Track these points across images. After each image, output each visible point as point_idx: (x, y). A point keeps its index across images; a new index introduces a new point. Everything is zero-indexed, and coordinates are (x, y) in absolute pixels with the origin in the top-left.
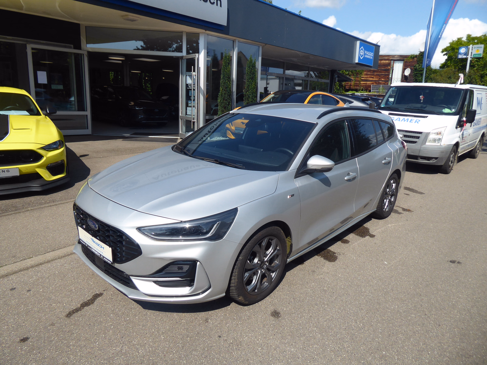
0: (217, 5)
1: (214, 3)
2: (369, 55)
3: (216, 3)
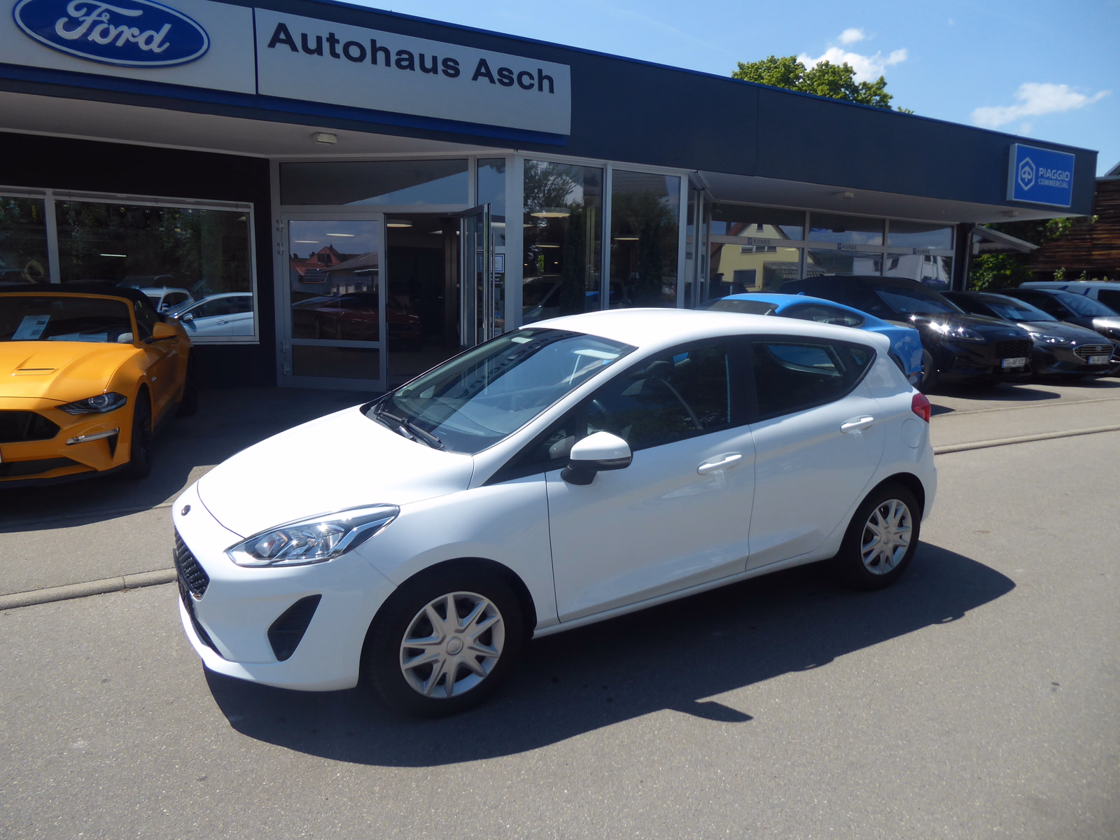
0: (541, 88)
1: (531, 86)
2: (1056, 179)
3: (536, 86)
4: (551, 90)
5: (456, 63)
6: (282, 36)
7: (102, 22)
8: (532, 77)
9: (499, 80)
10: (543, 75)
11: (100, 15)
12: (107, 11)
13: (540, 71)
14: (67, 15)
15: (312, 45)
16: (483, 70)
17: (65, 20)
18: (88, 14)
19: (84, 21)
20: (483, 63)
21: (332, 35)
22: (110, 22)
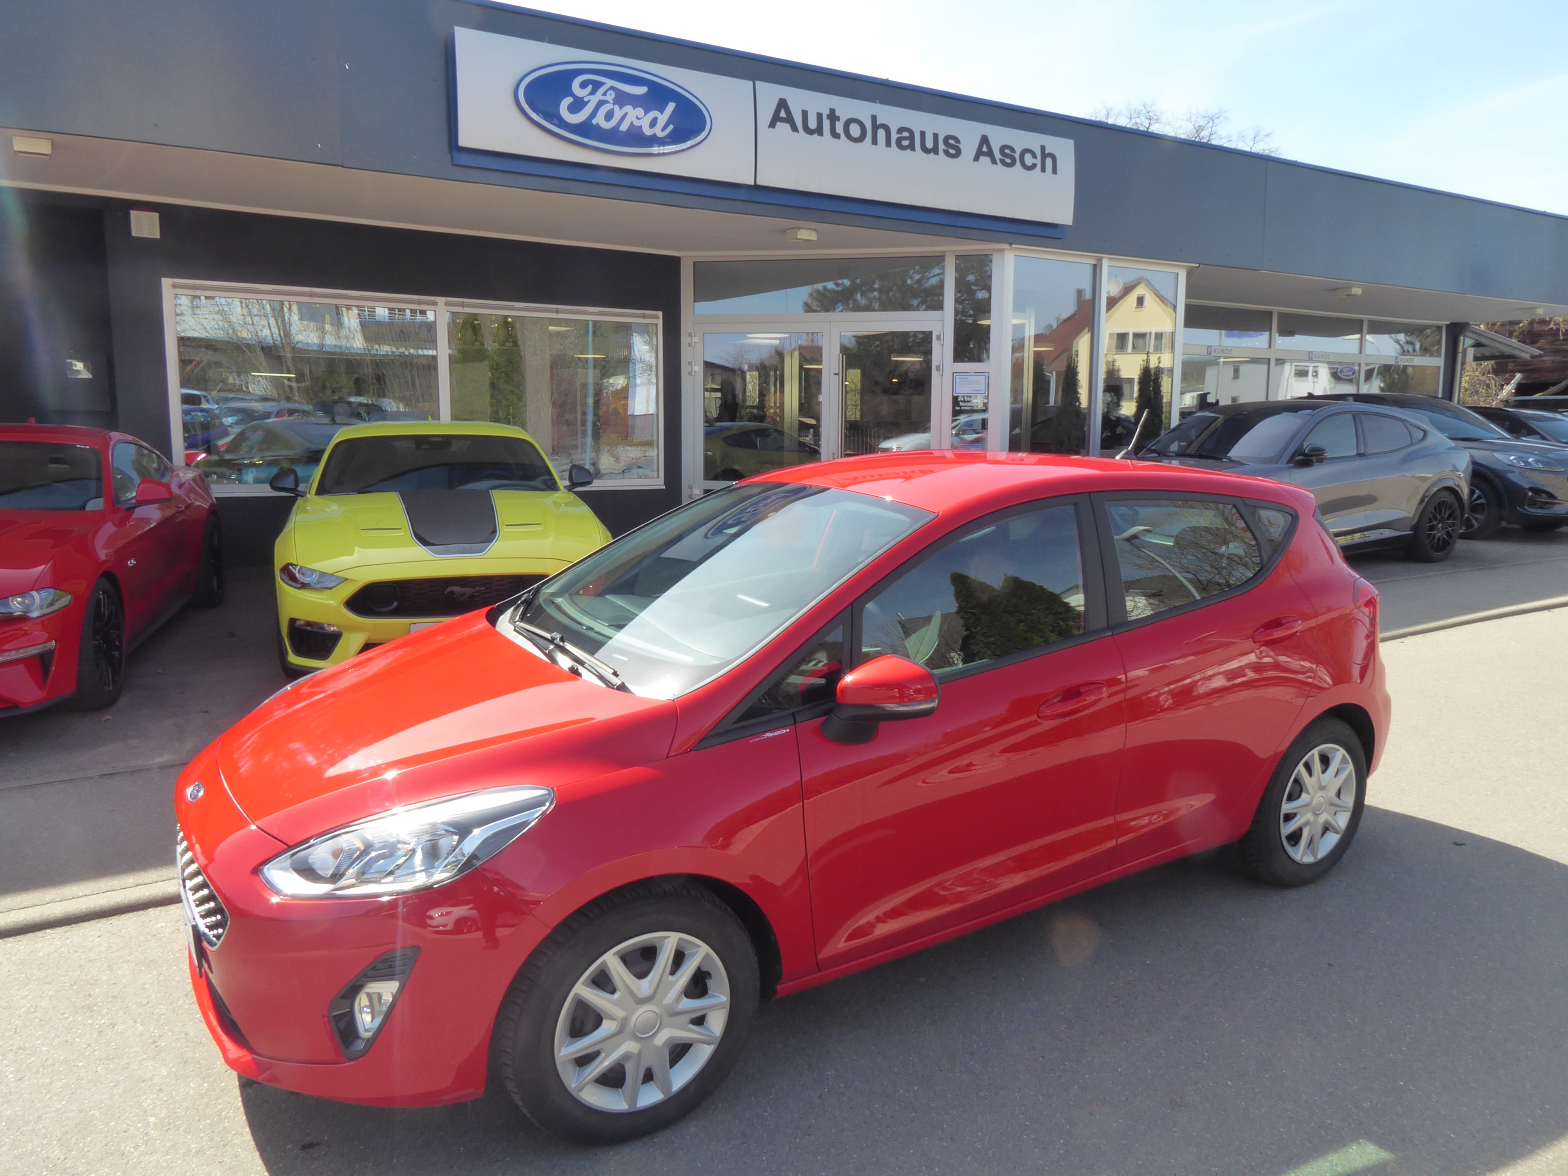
0: (1043, 169)
1: (1034, 166)
3: (1039, 167)
4: (1055, 171)
5: (957, 140)
6: (783, 114)
7: (606, 102)
8: (1034, 156)
9: (1001, 160)
10: (1046, 152)
11: (605, 94)
12: (612, 88)
13: (1043, 148)
14: (572, 94)
15: (813, 124)
16: (985, 149)
17: (568, 100)
18: (593, 92)
19: (589, 101)
20: (985, 140)
21: (832, 111)
22: (616, 101)
